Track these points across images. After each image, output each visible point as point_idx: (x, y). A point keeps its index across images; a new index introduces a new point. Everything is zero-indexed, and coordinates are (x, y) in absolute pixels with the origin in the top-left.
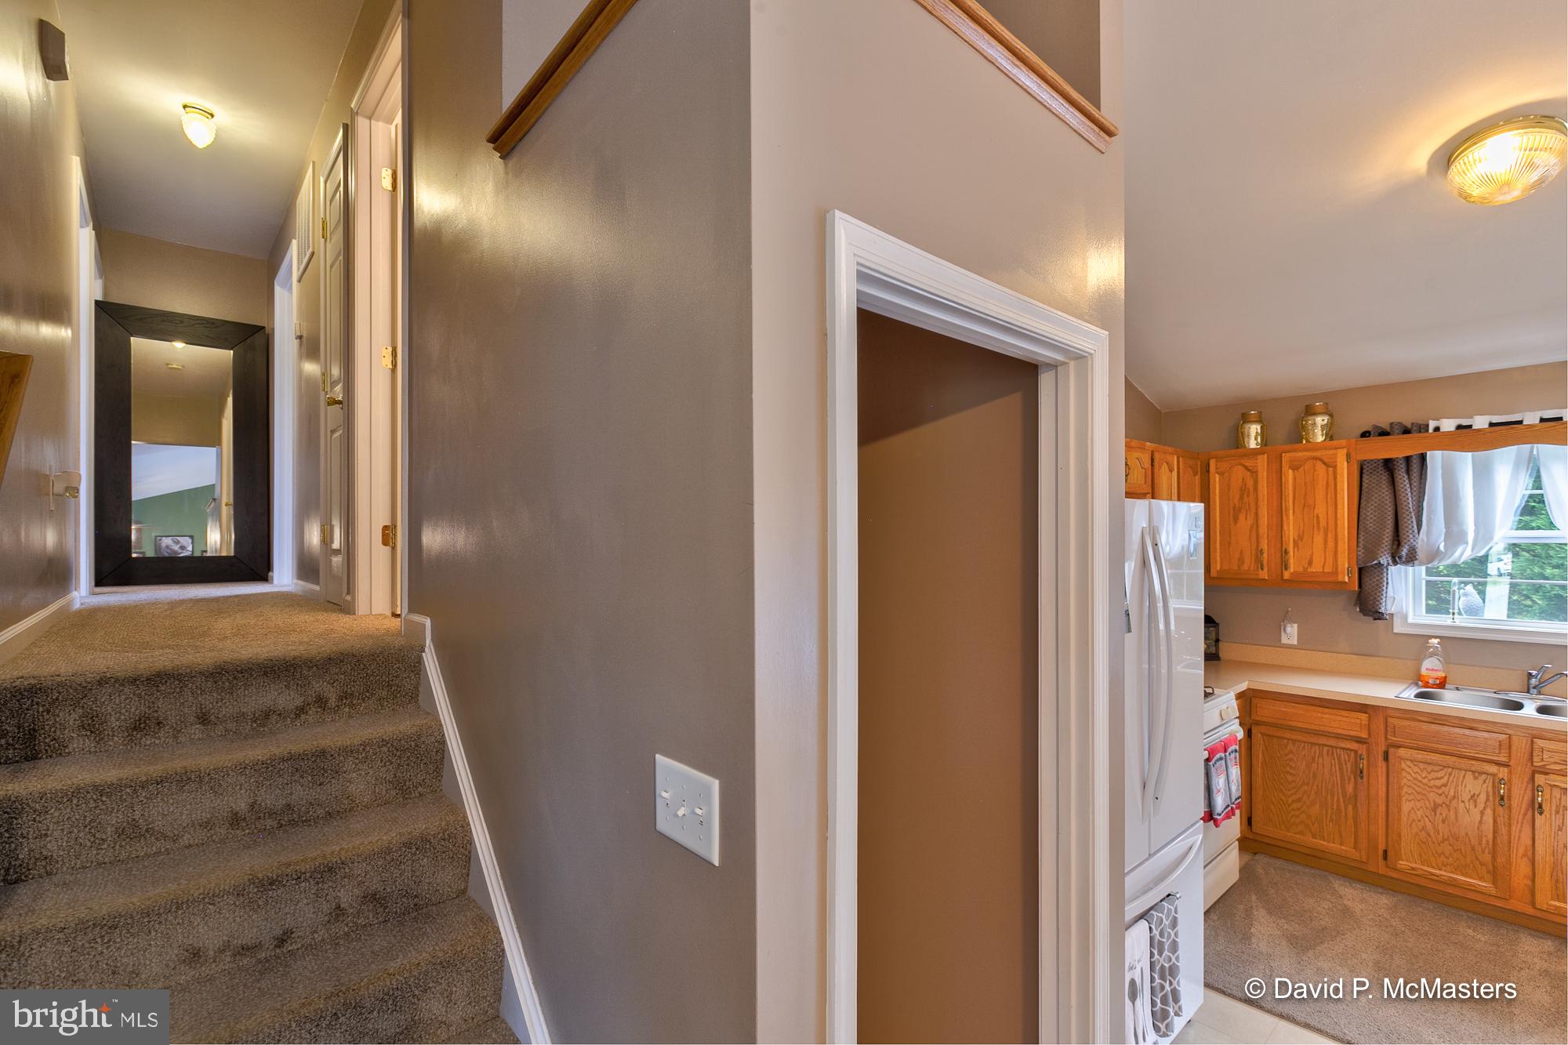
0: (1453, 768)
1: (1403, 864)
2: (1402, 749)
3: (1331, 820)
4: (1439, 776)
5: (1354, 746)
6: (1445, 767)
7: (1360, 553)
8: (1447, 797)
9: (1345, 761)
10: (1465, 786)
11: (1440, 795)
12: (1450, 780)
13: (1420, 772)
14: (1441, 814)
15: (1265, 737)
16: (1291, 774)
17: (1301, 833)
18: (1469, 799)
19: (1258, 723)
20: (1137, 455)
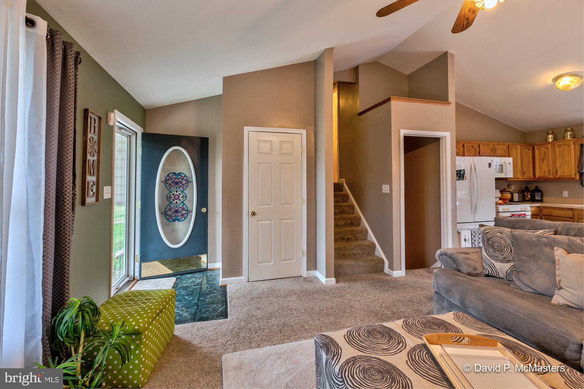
2: (582, 219)
7: (578, 170)
19: (544, 215)
20: (501, 146)
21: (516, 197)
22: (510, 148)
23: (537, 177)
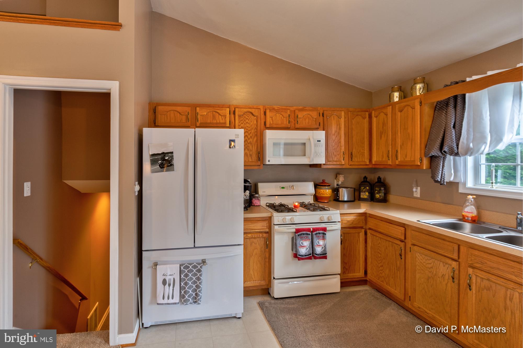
0: (435, 259)
1: (416, 304)
2: (415, 246)
3: (392, 278)
4: (430, 262)
5: (399, 242)
6: (432, 258)
7: (426, 150)
8: (433, 274)
9: (397, 250)
10: (440, 270)
11: (430, 272)
12: (434, 265)
13: (423, 259)
14: (430, 282)
15: (372, 235)
16: (380, 254)
17: (382, 281)
18: (442, 276)
19: (370, 229)
20: (308, 113)
21: (344, 195)
22: (325, 116)
23: (373, 163)
